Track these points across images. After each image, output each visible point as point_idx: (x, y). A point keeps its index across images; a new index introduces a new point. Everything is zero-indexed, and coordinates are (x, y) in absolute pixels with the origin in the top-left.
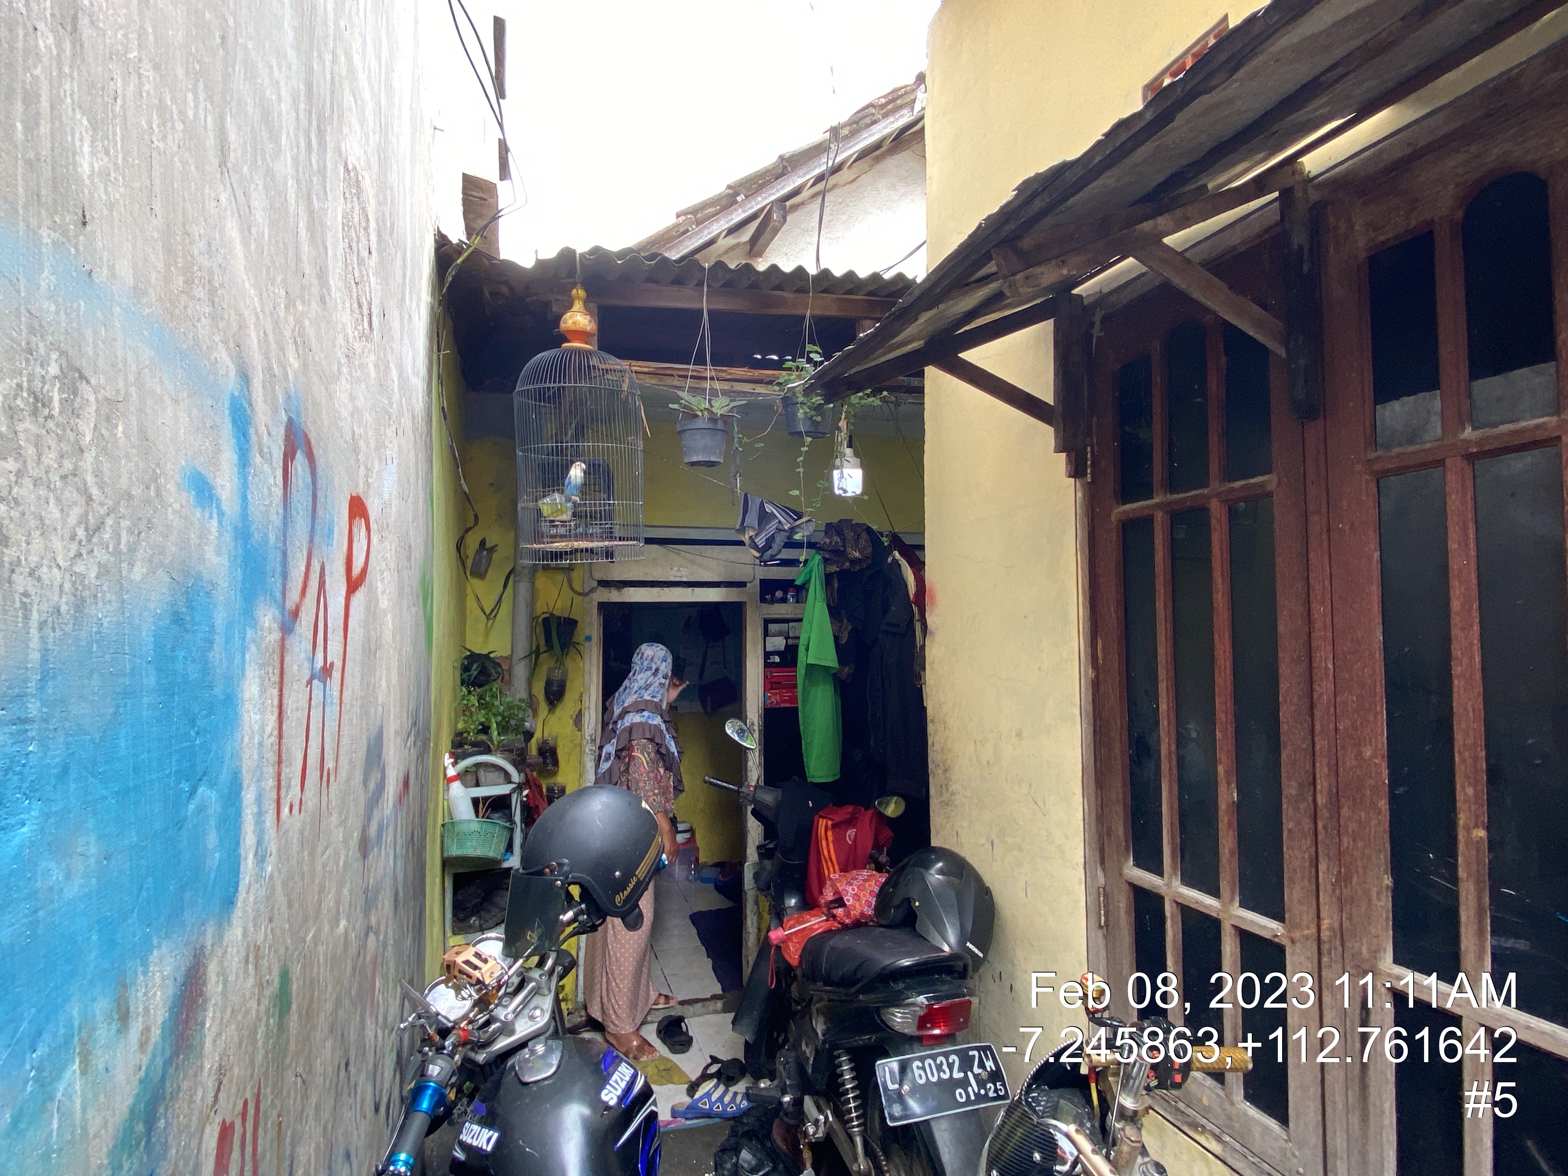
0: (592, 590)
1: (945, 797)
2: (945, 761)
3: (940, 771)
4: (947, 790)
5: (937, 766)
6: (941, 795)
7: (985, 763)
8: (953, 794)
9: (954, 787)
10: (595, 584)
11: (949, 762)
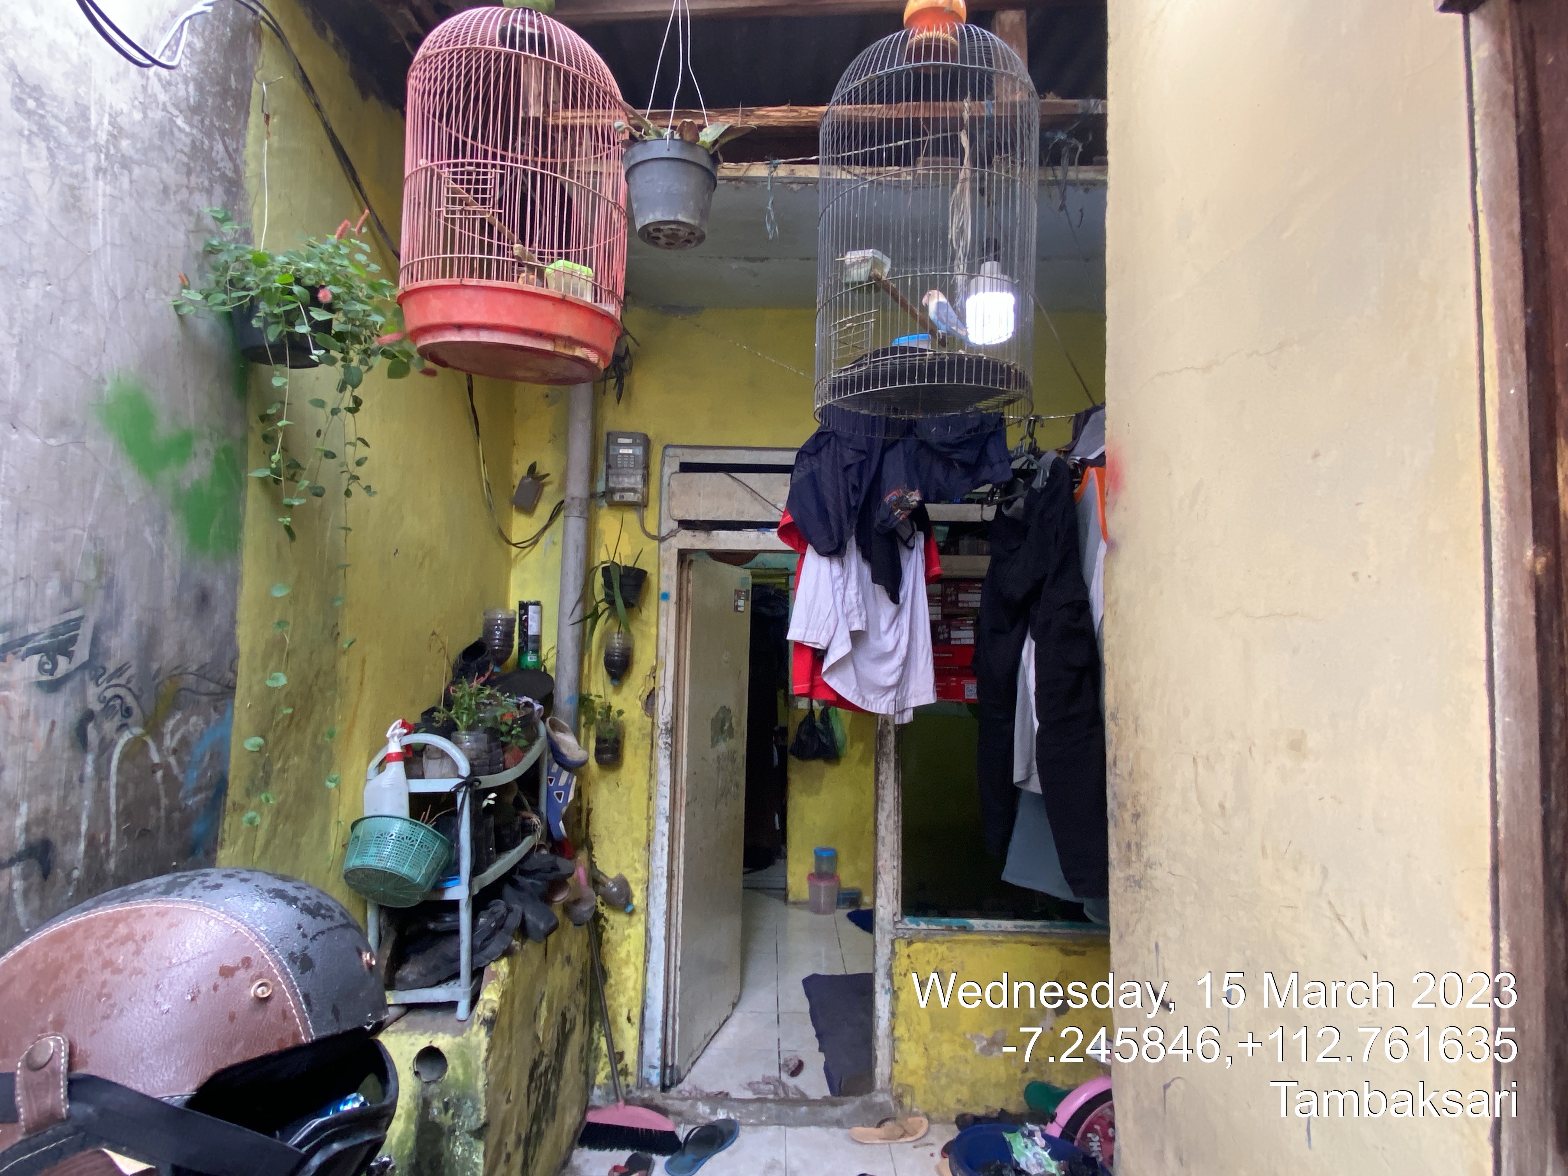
0: (672, 534)
1: (1136, 869)
2: (1135, 797)
3: (1127, 816)
4: (1139, 855)
5: (1122, 805)
6: (1129, 863)
7: (1216, 808)
8: (1149, 865)
9: (1151, 851)
10: (675, 525)
11: (1142, 799)
